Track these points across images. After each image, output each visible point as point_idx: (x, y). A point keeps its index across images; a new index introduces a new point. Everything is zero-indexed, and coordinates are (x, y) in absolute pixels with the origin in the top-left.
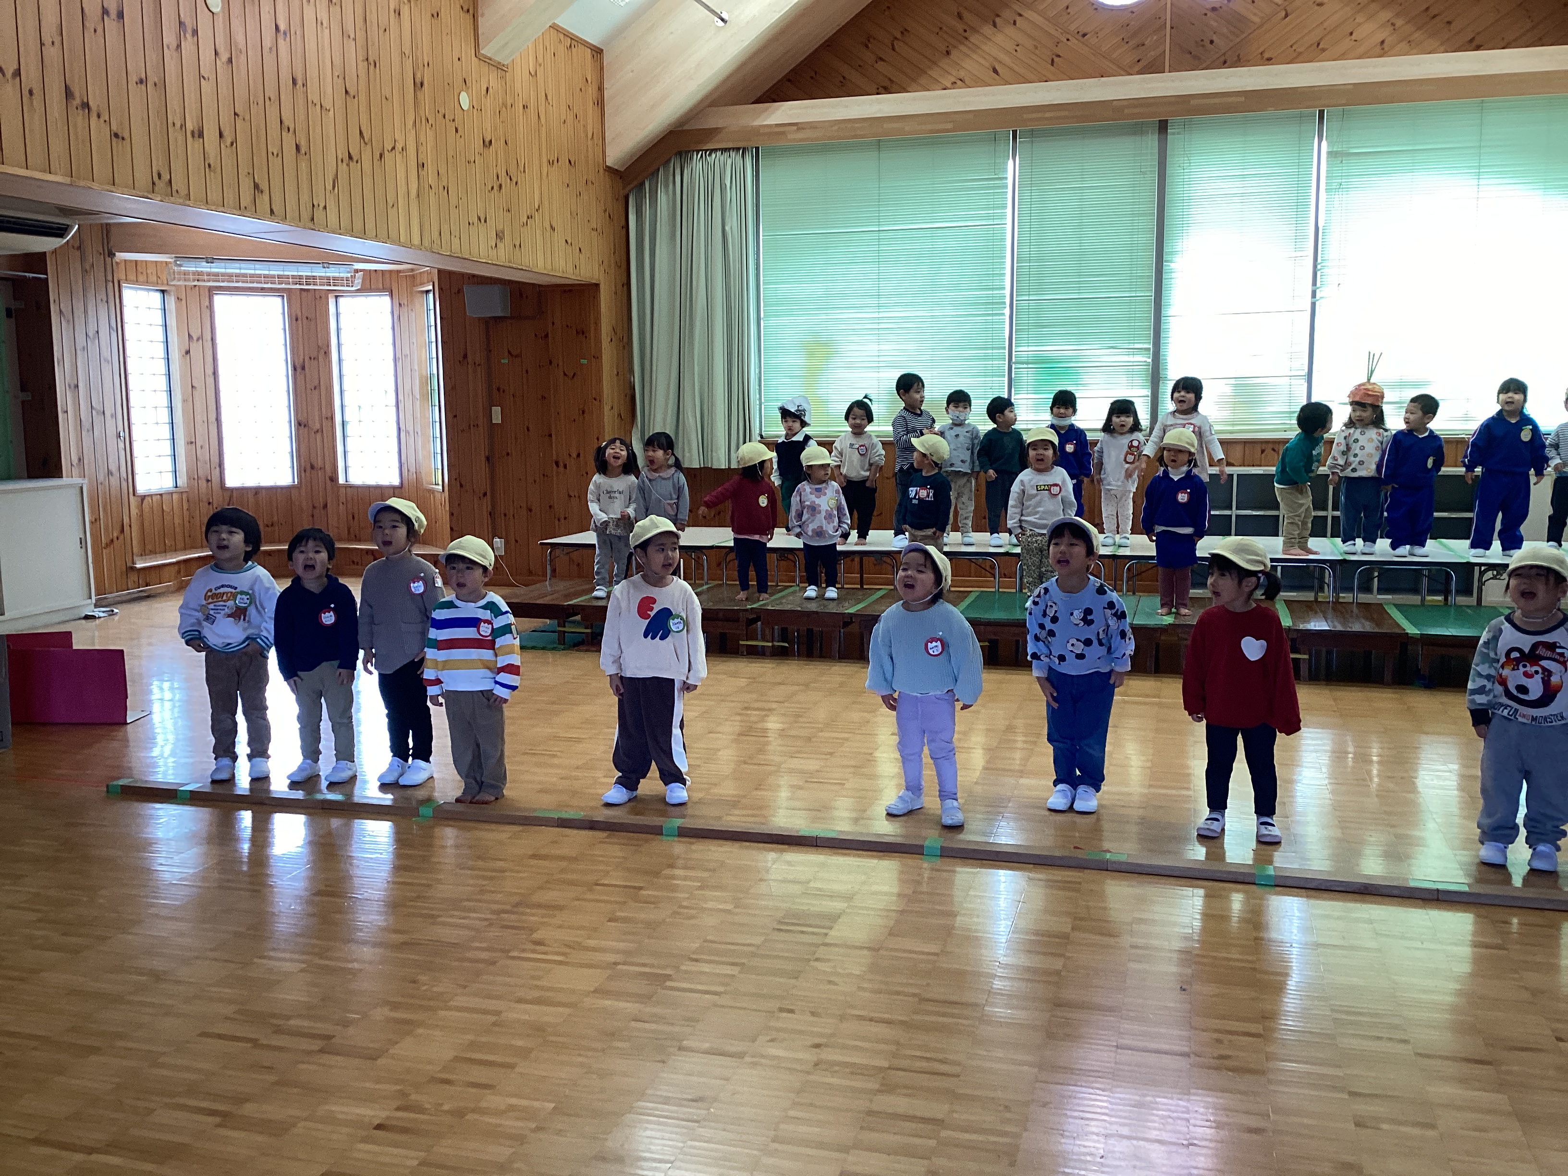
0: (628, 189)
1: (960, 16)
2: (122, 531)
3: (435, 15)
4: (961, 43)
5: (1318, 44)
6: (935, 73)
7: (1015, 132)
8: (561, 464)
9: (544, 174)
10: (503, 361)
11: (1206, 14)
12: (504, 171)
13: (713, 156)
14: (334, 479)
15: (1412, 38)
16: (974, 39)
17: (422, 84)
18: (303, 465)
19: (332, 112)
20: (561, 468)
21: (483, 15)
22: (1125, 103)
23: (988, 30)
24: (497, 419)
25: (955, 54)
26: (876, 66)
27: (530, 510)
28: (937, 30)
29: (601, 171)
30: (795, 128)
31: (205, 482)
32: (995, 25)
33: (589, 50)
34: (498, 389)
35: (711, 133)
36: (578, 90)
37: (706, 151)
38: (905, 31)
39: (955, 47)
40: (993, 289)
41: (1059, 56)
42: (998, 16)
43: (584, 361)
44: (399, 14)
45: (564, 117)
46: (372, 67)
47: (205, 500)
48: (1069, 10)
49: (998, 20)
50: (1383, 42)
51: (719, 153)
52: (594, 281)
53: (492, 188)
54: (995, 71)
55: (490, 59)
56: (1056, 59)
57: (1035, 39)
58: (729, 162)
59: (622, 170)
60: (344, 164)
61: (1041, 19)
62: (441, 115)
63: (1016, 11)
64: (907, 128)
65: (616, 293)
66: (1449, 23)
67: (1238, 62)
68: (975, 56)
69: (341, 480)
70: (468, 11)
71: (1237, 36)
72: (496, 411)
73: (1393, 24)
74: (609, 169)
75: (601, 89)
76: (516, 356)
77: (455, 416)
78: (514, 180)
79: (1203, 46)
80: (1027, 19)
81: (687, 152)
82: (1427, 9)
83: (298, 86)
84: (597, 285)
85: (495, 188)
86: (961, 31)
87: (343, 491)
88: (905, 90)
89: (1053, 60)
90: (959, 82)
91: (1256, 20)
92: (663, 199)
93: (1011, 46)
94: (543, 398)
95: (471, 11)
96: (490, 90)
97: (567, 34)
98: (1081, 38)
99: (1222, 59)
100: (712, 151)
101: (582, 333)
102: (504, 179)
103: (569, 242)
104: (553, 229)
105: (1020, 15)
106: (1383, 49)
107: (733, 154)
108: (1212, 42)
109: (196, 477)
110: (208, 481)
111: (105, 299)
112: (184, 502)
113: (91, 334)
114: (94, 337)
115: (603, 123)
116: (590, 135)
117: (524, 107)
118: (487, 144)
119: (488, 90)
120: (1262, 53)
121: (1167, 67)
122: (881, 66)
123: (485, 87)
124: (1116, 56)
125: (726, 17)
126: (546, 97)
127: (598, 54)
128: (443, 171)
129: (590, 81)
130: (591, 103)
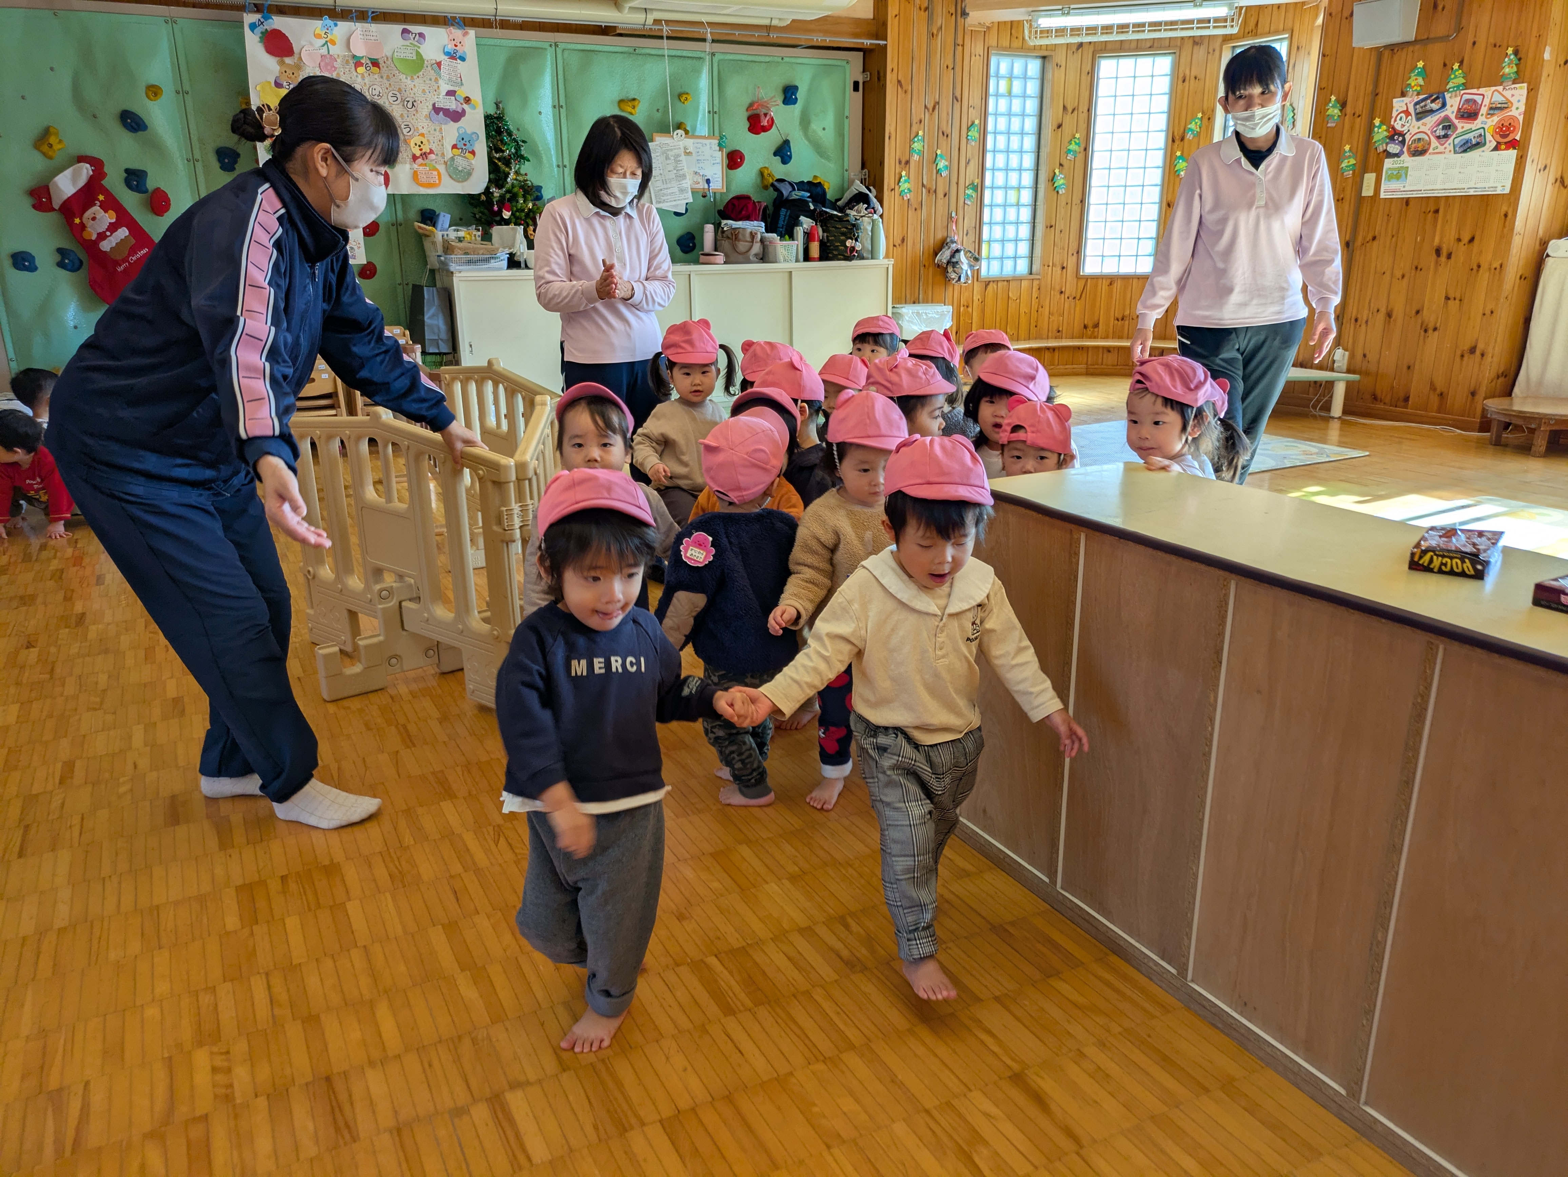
8: (1445, 253)
20: (1443, 259)
31: (1059, 269)
47: (1057, 288)
72: (1370, 178)
109: (1051, 264)
110: (1063, 268)
111: (951, 66)
112: (1034, 290)
113: (930, 106)
114: (934, 109)
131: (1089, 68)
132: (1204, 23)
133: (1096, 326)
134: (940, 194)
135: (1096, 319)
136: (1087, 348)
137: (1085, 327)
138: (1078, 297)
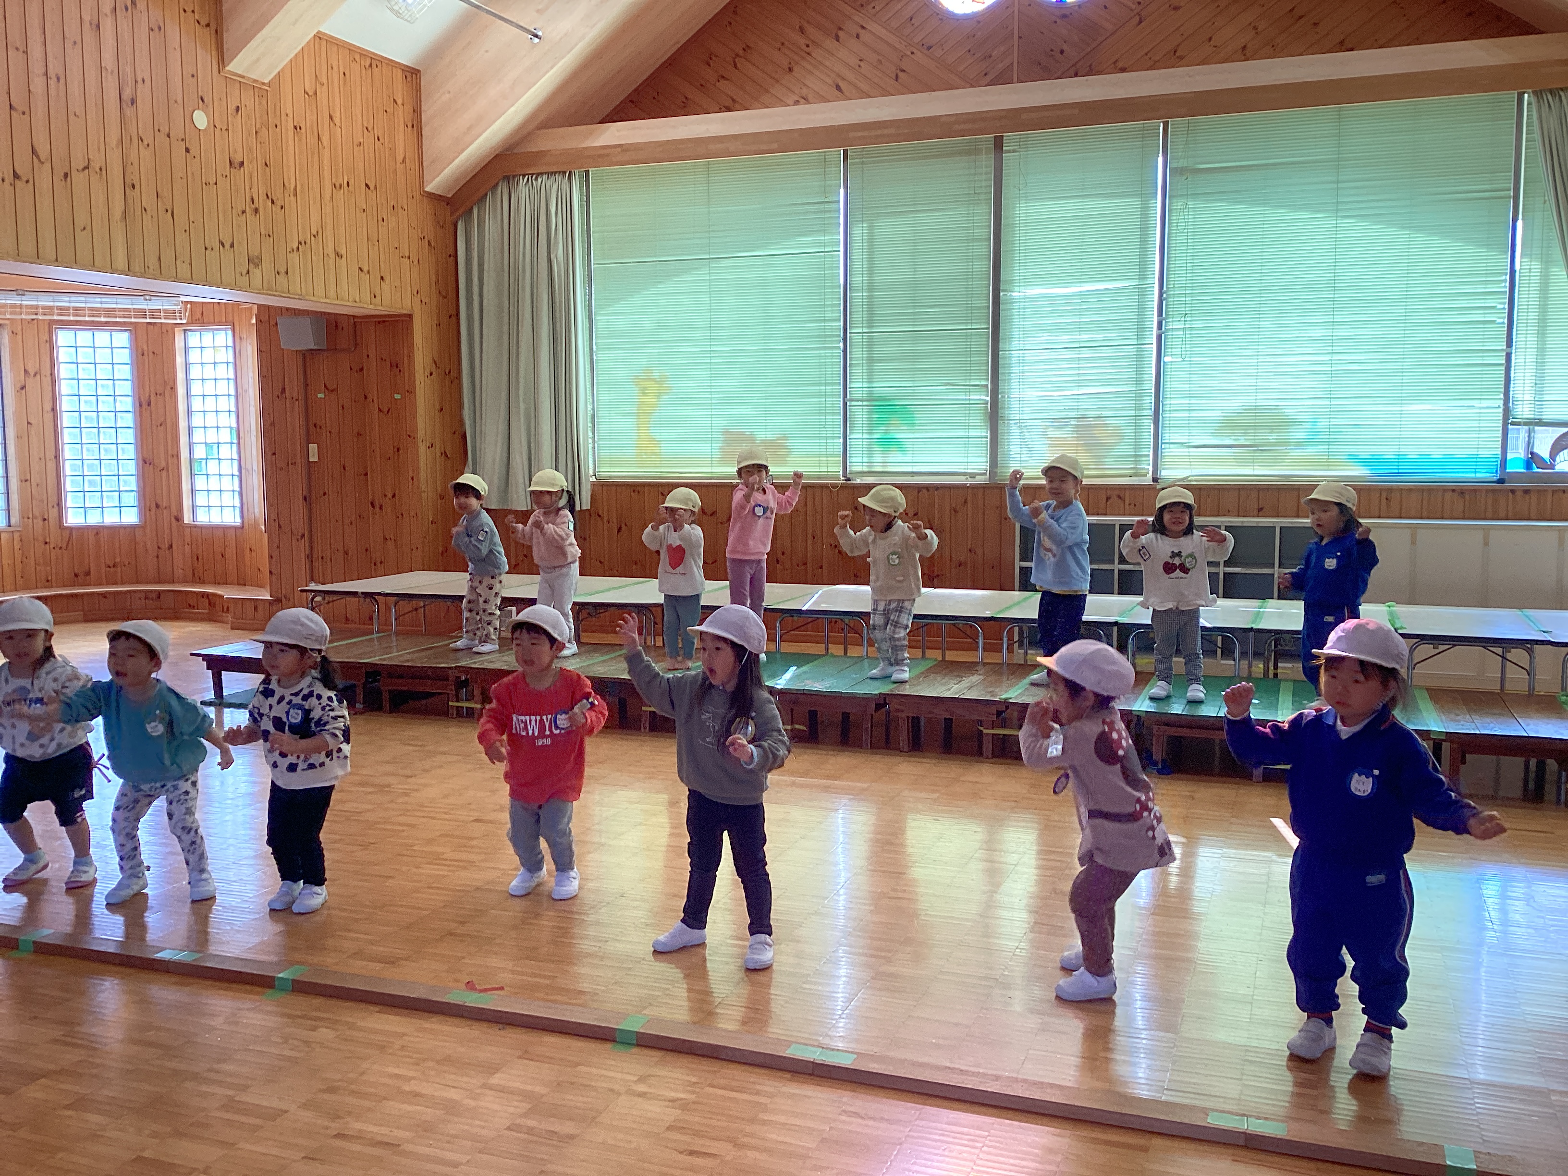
0: (455, 216)
1: (802, 30)
3: (156, 29)
4: (803, 58)
5: (1175, 52)
6: (777, 90)
7: (846, 152)
8: (377, 505)
9: (327, 200)
10: (320, 396)
11: (1056, 22)
12: (262, 197)
13: (540, 180)
14: (179, 519)
15: (1277, 40)
16: (817, 53)
17: (133, 102)
18: (148, 502)
20: (377, 509)
21: (228, 30)
22: (953, 119)
23: (830, 43)
24: (313, 458)
25: (797, 70)
26: (718, 84)
27: (346, 553)
28: (778, 45)
29: (417, 196)
30: (619, 149)
31: (40, 521)
32: (837, 39)
33: (399, 71)
34: (315, 426)
35: (535, 157)
36: (381, 111)
37: (532, 175)
38: (747, 48)
39: (798, 63)
40: (825, 321)
41: (904, 71)
42: (840, 29)
43: (398, 397)
44: (98, 27)
45: (359, 139)
46: (53, 83)
47: (41, 539)
48: (913, 22)
49: (841, 34)
50: (1244, 47)
51: (545, 177)
52: (405, 313)
53: (244, 212)
54: (838, 88)
55: (243, 77)
56: (901, 74)
57: (879, 54)
58: (555, 187)
59: (450, 196)
61: (884, 31)
62: (163, 134)
63: (857, 23)
66: (1316, 24)
67: (1089, 72)
68: (818, 73)
69: (187, 519)
70: (208, 25)
71: (1089, 44)
72: (313, 448)
73: (1255, 28)
74: (429, 195)
75: (417, 111)
76: (332, 391)
77: (274, 454)
78: (279, 203)
79: (1052, 56)
80: (871, 32)
81: (514, 177)
82: (1291, 10)
84: (410, 316)
85: (248, 211)
86: (804, 46)
87: (187, 531)
88: (744, 108)
89: (897, 75)
90: (802, 100)
92: (491, 226)
93: (853, 61)
94: (359, 434)
95: (213, 26)
96: (242, 108)
97: (363, 53)
98: (926, 52)
99: (1073, 69)
100: (539, 175)
101: (396, 366)
102: (262, 202)
103: (365, 269)
104: (338, 255)
105: (863, 28)
106: (1245, 55)
107: (559, 178)
108: (1062, 52)
109: (31, 516)
110: (45, 520)
112: (15, 542)
115: (420, 146)
116: (400, 158)
117: (295, 127)
118: (236, 165)
119: (238, 108)
120: (1115, 63)
121: (1015, 79)
122: (722, 84)
123: (234, 107)
124: (961, 68)
125: (540, 33)
126: (331, 118)
127: (412, 74)
128: (165, 193)
129: (400, 102)
130: (402, 125)
131: (46, 337)
132: (155, 314)
133: (88, 573)
135: (87, 568)
136: (82, 595)
137: (76, 575)
138: (64, 546)
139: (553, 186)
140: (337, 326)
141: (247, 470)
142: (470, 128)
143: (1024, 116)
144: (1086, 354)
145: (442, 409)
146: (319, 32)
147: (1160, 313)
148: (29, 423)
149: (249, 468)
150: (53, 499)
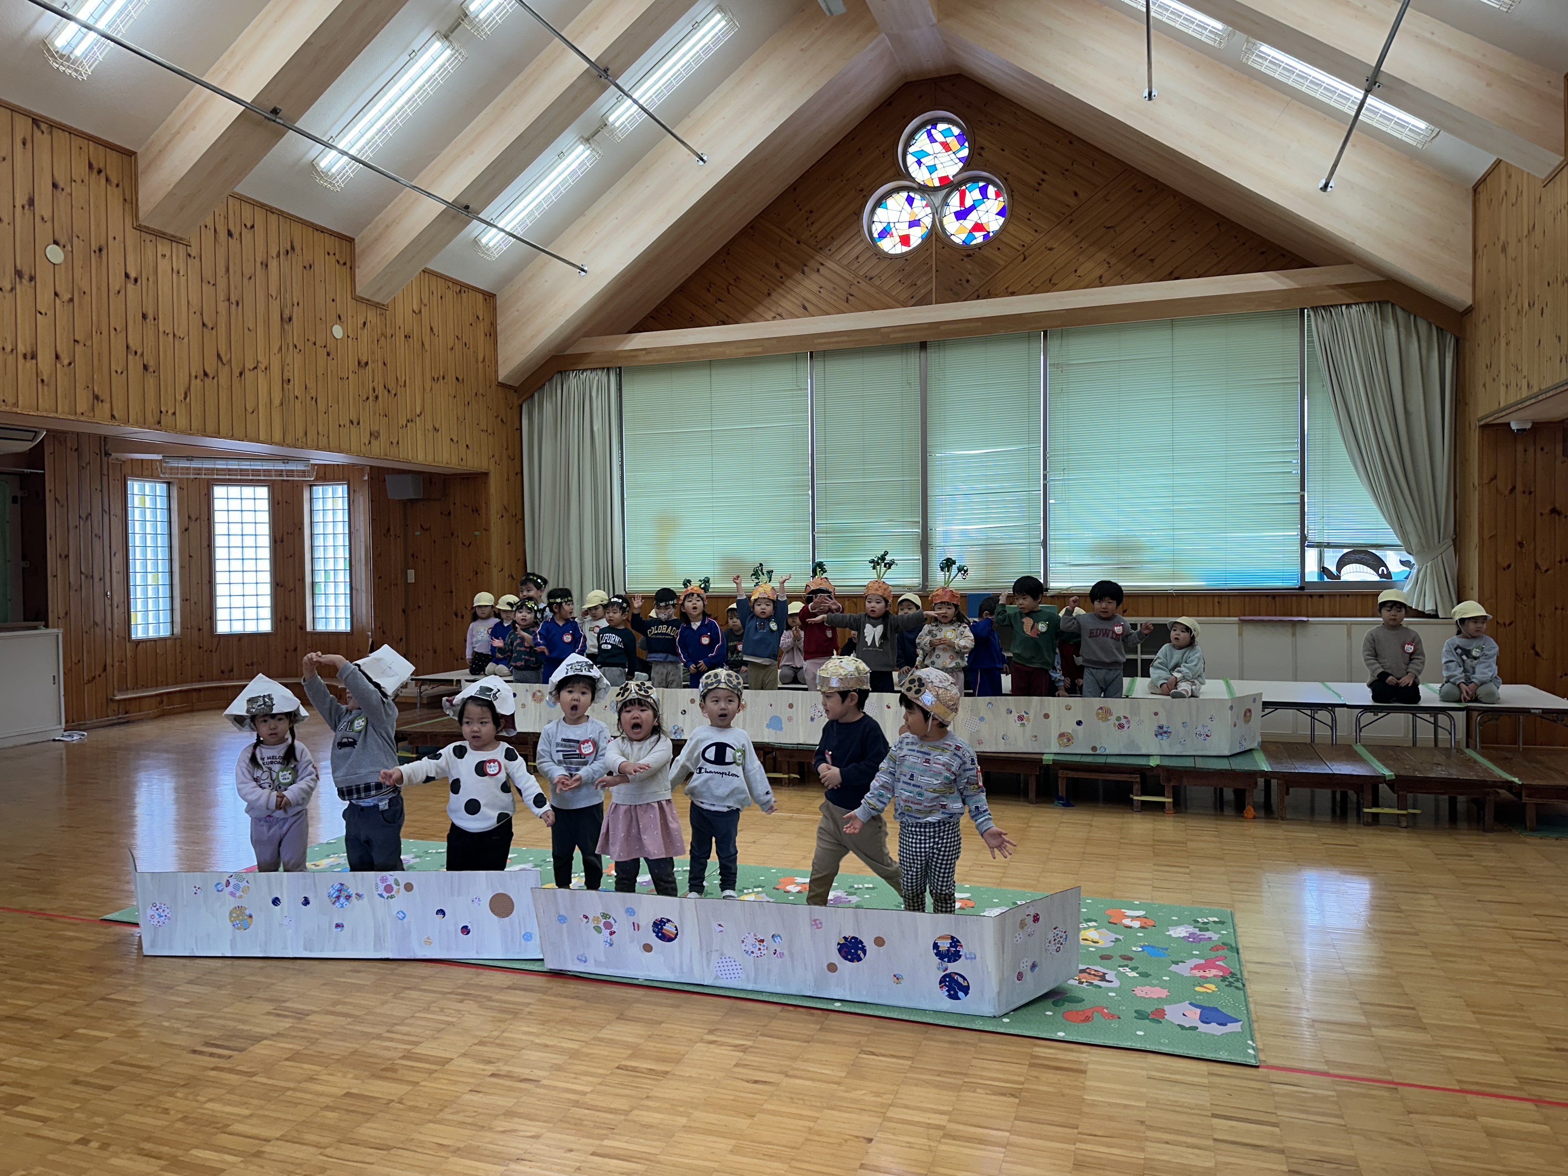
0: (520, 402)
1: (777, 266)
2: (105, 670)
3: (308, 267)
4: (779, 286)
5: (1050, 281)
6: (760, 309)
7: (811, 353)
8: (459, 615)
9: (428, 389)
10: (416, 534)
12: (381, 387)
13: (585, 374)
14: (303, 627)
15: (1123, 273)
16: (789, 283)
17: (290, 319)
18: (279, 616)
19: (186, 340)
20: (460, 619)
21: (359, 267)
22: (890, 330)
23: (798, 276)
24: (411, 579)
25: (774, 294)
26: (716, 305)
27: (435, 652)
28: (761, 277)
29: (493, 386)
30: (644, 352)
31: (197, 631)
32: (803, 272)
33: (481, 295)
34: (413, 556)
35: (581, 357)
36: (468, 325)
37: (580, 370)
38: (737, 279)
39: (774, 290)
40: (797, 475)
41: (852, 295)
42: (805, 265)
43: (477, 533)
44: (267, 266)
45: (452, 345)
46: (234, 306)
47: (197, 644)
49: (805, 268)
50: (1101, 277)
51: (589, 372)
52: (483, 471)
53: (368, 398)
54: (805, 308)
55: (369, 300)
56: (850, 298)
57: (834, 283)
58: (596, 378)
59: (517, 385)
60: (198, 380)
61: (838, 267)
62: (311, 343)
63: (818, 261)
64: (728, 352)
65: (508, 480)
66: (1152, 260)
67: (989, 295)
68: (789, 297)
69: (309, 628)
70: (345, 264)
71: (987, 276)
72: (411, 573)
73: (1108, 263)
74: (502, 385)
75: (493, 324)
76: (427, 530)
77: (380, 577)
78: (393, 392)
79: (961, 284)
80: (828, 268)
81: (565, 371)
82: (1134, 251)
83: (148, 320)
84: (486, 474)
85: (371, 398)
86: (779, 278)
87: (309, 637)
88: (737, 323)
89: (847, 299)
90: (778, 317)
91: (1002, 263)
92: (548, 408)
93: (815, 288)
94: (446, 562)
95: (348, 264)
96: (368, 323)
97: (455, 282)
98: (868, 281)
99: (976, 293)
100: (584, 370)
101: (476, 510)
102: (380, 391)
103: (455, 440)
104: (436, 430)
105: (822, 264)
106: (1100, 283)
107: (600, 373)
108: (968, 281)
109: (189, 627)
110: (200, 630)
111: (99, 489)
112: (177, 647)
113: (84, 516)
114: (87, 518)
115: (496, 350)
116: (481, 359)
117: (406, 337)
118: (362, 365)
119: (365, 323)
120: (1007, 288)
121: (934, 301)
122: (720, 305)
123: (362, 322)
124: (894, 294)
125: (586, 268)
126: (431, 329)
127: (489, 297)
128: (311, 385)
129: (481, 318)
130: (483, 334)
131: (206, 491)
132: (290, 473)
133: (231, 670)
134: (96, 579)
136: (227, 687)
137: (223, 672)
138: (214, 650)
139: (595, 379)
140: (431, 482)
141: (357, 590)
142: (532, 337)
143: (942, 328)
144: (991, 498)
145: (509, 543)
146: (426, 268)
147: (1045, 469)
148: (190, 556)
149: (359, 588)
150: (206, 614)
